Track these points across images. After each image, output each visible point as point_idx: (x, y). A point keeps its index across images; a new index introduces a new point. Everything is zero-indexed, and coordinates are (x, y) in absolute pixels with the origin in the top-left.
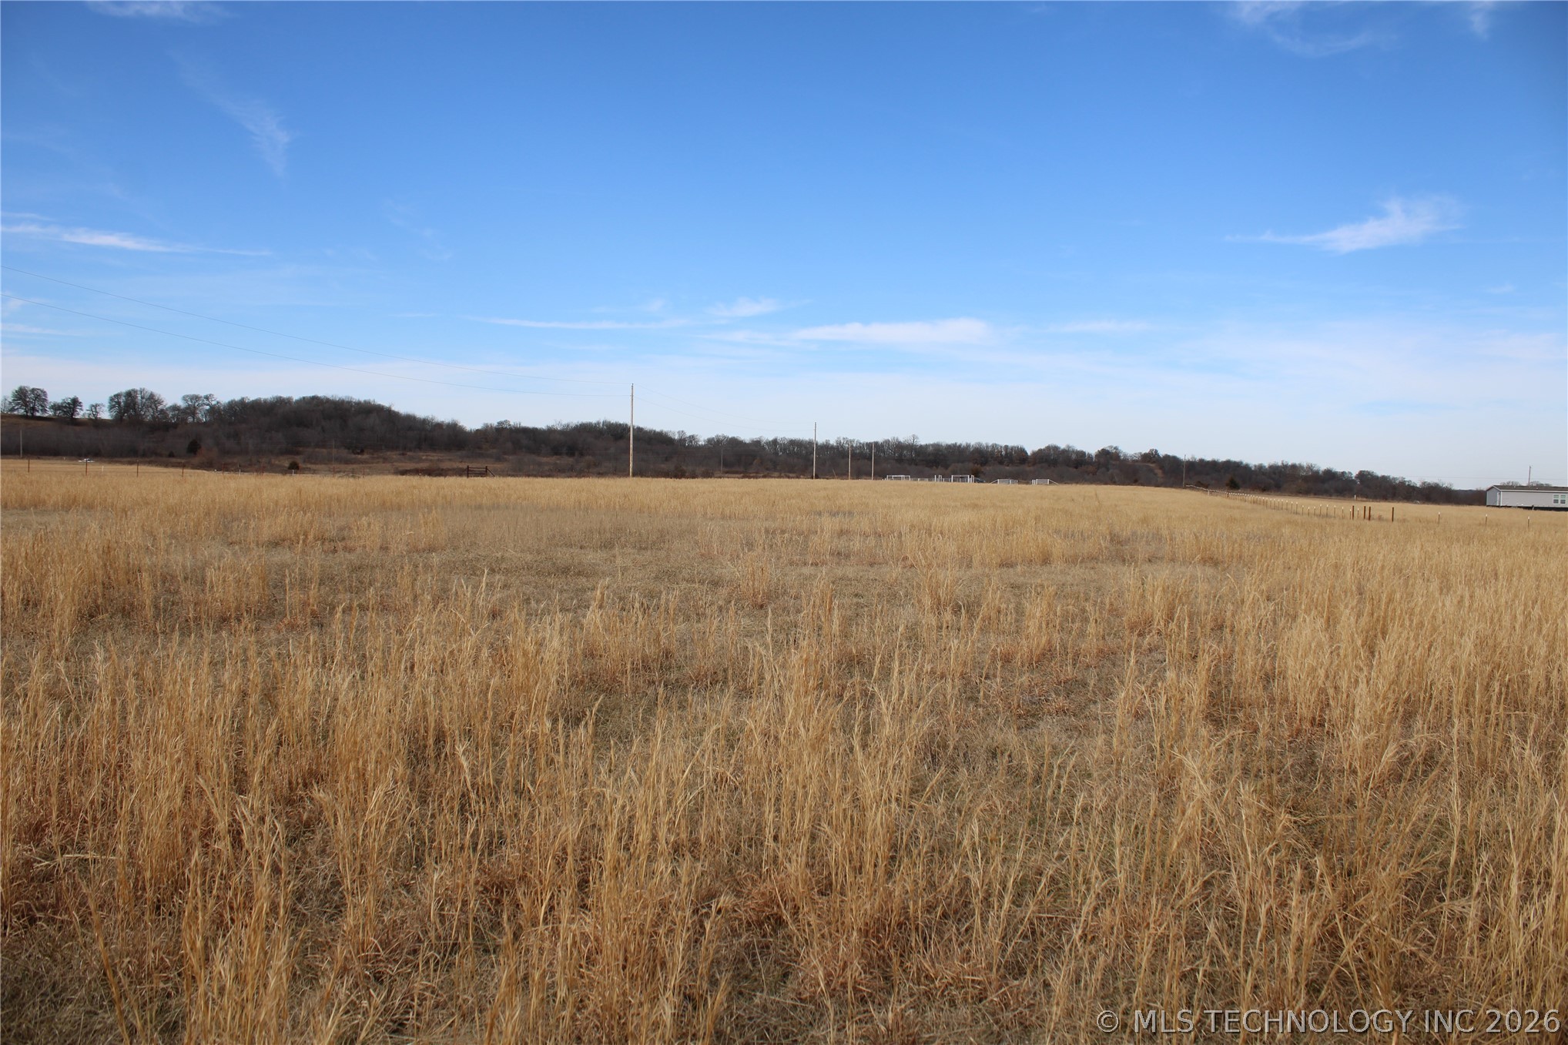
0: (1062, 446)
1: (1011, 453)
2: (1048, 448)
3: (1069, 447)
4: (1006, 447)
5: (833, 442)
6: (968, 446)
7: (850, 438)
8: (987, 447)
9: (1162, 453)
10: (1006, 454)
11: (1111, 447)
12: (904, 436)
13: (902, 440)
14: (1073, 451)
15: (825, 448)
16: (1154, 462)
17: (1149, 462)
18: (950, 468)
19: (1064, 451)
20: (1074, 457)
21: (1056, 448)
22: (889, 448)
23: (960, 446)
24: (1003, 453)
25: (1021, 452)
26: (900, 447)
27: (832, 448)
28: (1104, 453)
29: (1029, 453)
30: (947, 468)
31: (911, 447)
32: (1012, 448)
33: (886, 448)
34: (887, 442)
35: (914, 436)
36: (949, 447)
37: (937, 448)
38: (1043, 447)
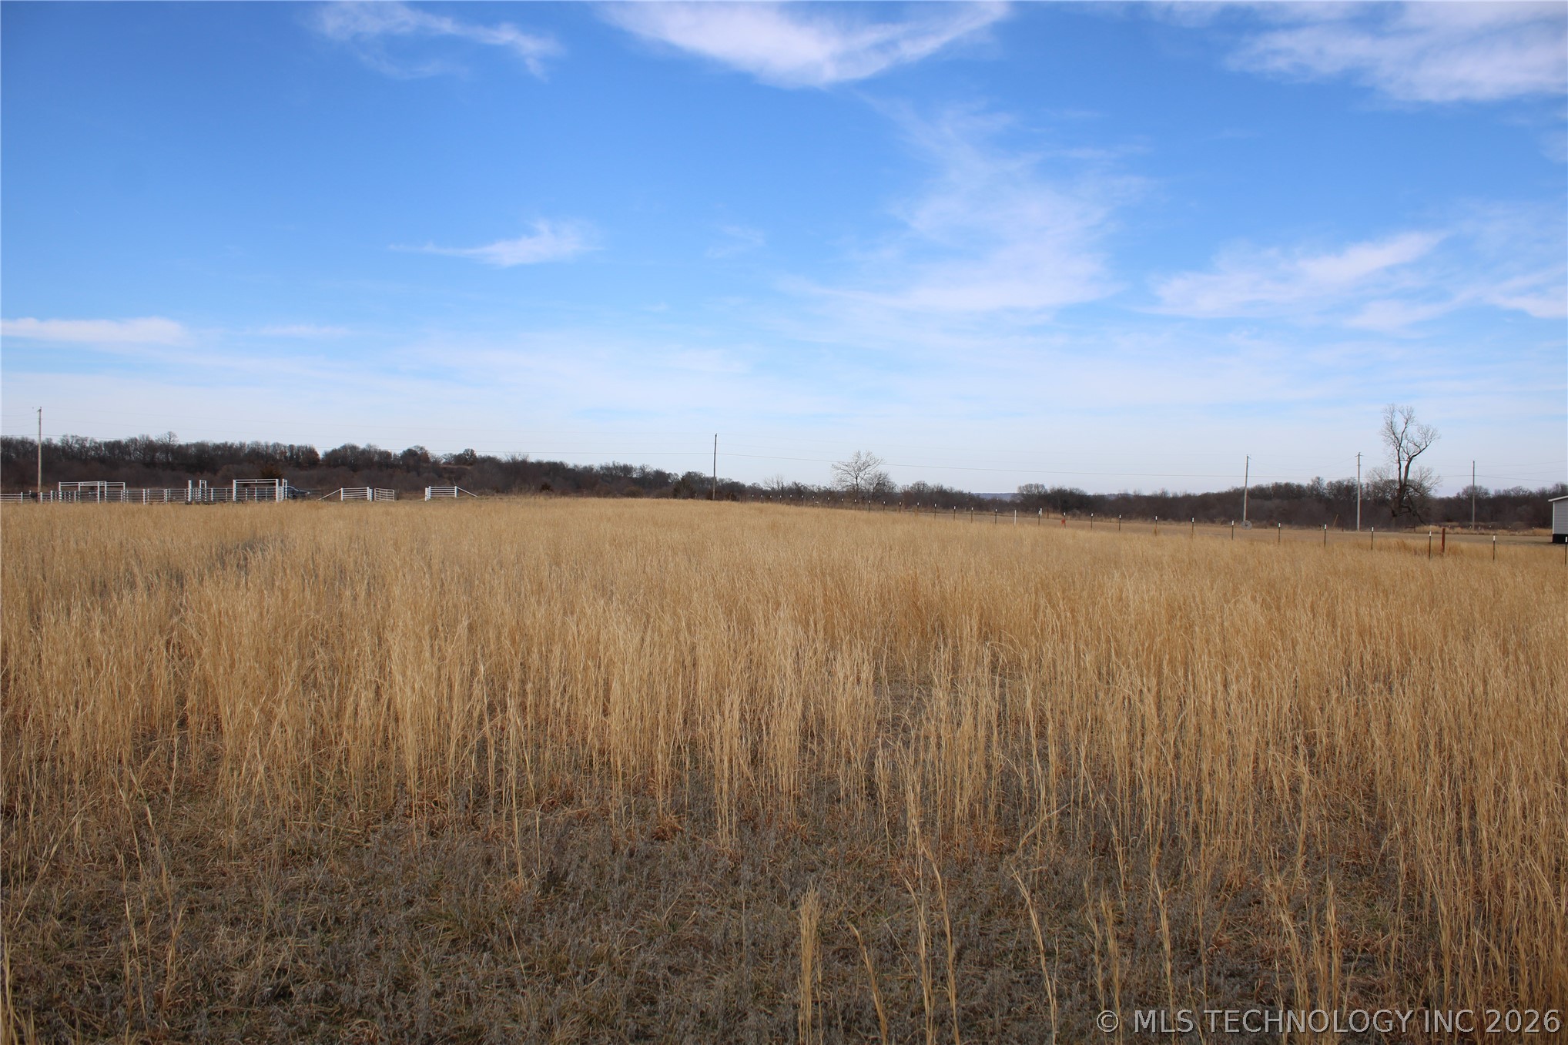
0: (362, 445)
1: (297, 455)
2: (345, 448)
3: (370, 446)
4: (291, 447)
5: (57, 441)
6: (242, 446)
7: (82, 435)
8: (267, 447)
9: (480, 453)
10: (292, 456)
11: (418, 447)
13: (154, 438)
14: (376, 452)
15: (48, 449)
16: (471, 464)
17: (464, 464)
18: (220, 474)
19: (364, 452)
20: (376, 458)
21: (354, 448)
22: (136, 449)
24: (288, 454)
25: (311, 453)
26: (150, 447)
27: (56, 448)
28: (410, 454)
29: (321, 455)
30: (215, 472)
31: (167, 448)
32: (299, 448)
33: (132, 449)
34: (134, 441)
35: (170, 435)
36: (217, 447)
37: (201, 448)
38: (338, 447)
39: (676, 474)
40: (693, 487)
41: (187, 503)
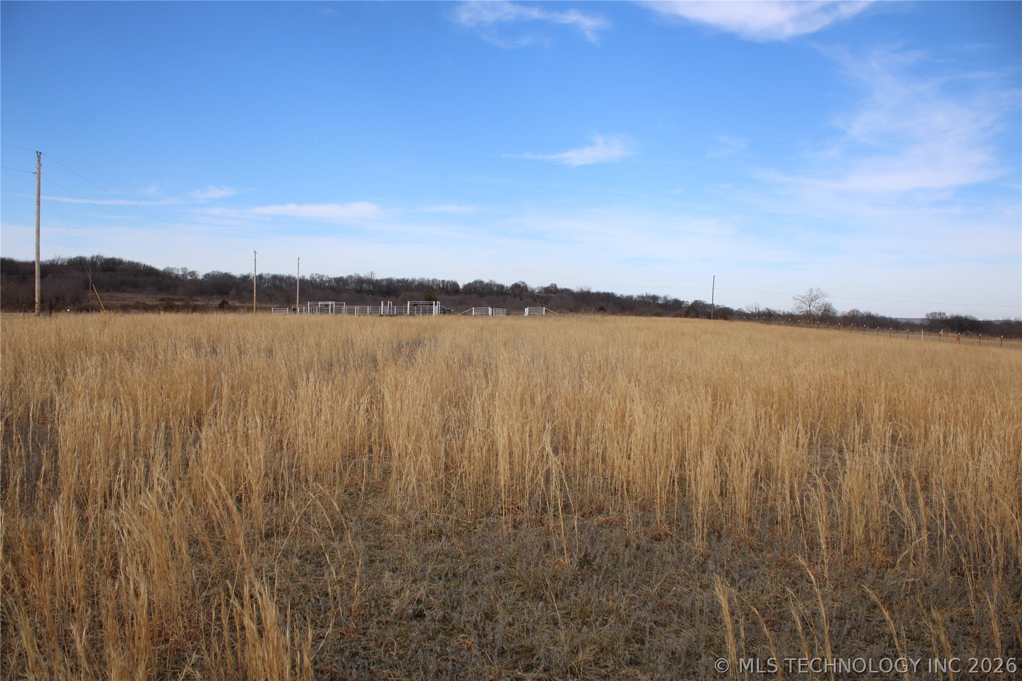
0: (486, 280)
1: (447, 286)
2: (476, 282)
3: (491, 281)
4: (443, 281)
5: (307, 277)
6: (414, 280)
7: (321, 273)
8: (429, 281)
9: (560, 286)
10: (443, 287)
11: (521, 282)
12: (363, 273)
13: (362, 275)
14: (495, 285)
15: (303, 281)
16: (554, 293)
17: (550, 293)
18: (400, 298)
19: (487, 284)
20: (495, 289)
21: (481, 282)
22: (352, 282)
23: (407, 280)
24: (441, 286)
25: (455, 285)
26: (360, 281)
27: (307, 281)
28: (516, 286)
29: (461, 286)
30: (397, 296)
31: (370, 282)
32: (448, 282)
33: (349, 282)
34: (351, 277)
35: (371, 273)
36: (399, 281)
37: (390, 282)
38: (471, 281)
39: (687, 302)
40: (698, 310)
41: (381, 316)
